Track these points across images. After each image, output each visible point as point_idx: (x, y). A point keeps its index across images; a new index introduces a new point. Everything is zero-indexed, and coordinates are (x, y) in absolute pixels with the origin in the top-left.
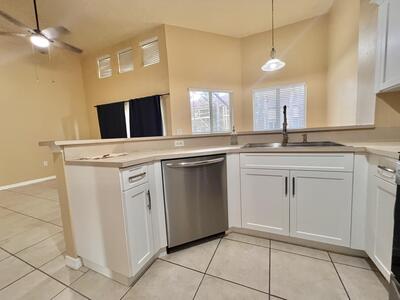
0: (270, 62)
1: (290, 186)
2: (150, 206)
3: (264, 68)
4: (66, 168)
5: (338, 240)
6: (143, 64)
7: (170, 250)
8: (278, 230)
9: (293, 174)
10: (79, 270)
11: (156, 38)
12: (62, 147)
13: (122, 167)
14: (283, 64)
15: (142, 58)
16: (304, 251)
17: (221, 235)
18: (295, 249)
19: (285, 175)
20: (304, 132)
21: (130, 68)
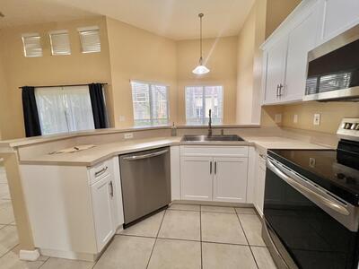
0: (198, 68)
1: (213, 167)
2: (112, 194)
3: (194, 72)
4: (22, 168)
5: (239, 200)
6: (82, 50)
7: (125, 226)
8: (205, 198)
9: (215, 159)
10: (38, 260)
11: (97, 28)
12: (16, 148)
13: (89, 166)
14: (208, 71)
15: (81, 45)
16: (221, 210)
17: (166, 207)
18: (216, 209)
19: (210, 160)
20: (222, 128)
21: (67, 52)
